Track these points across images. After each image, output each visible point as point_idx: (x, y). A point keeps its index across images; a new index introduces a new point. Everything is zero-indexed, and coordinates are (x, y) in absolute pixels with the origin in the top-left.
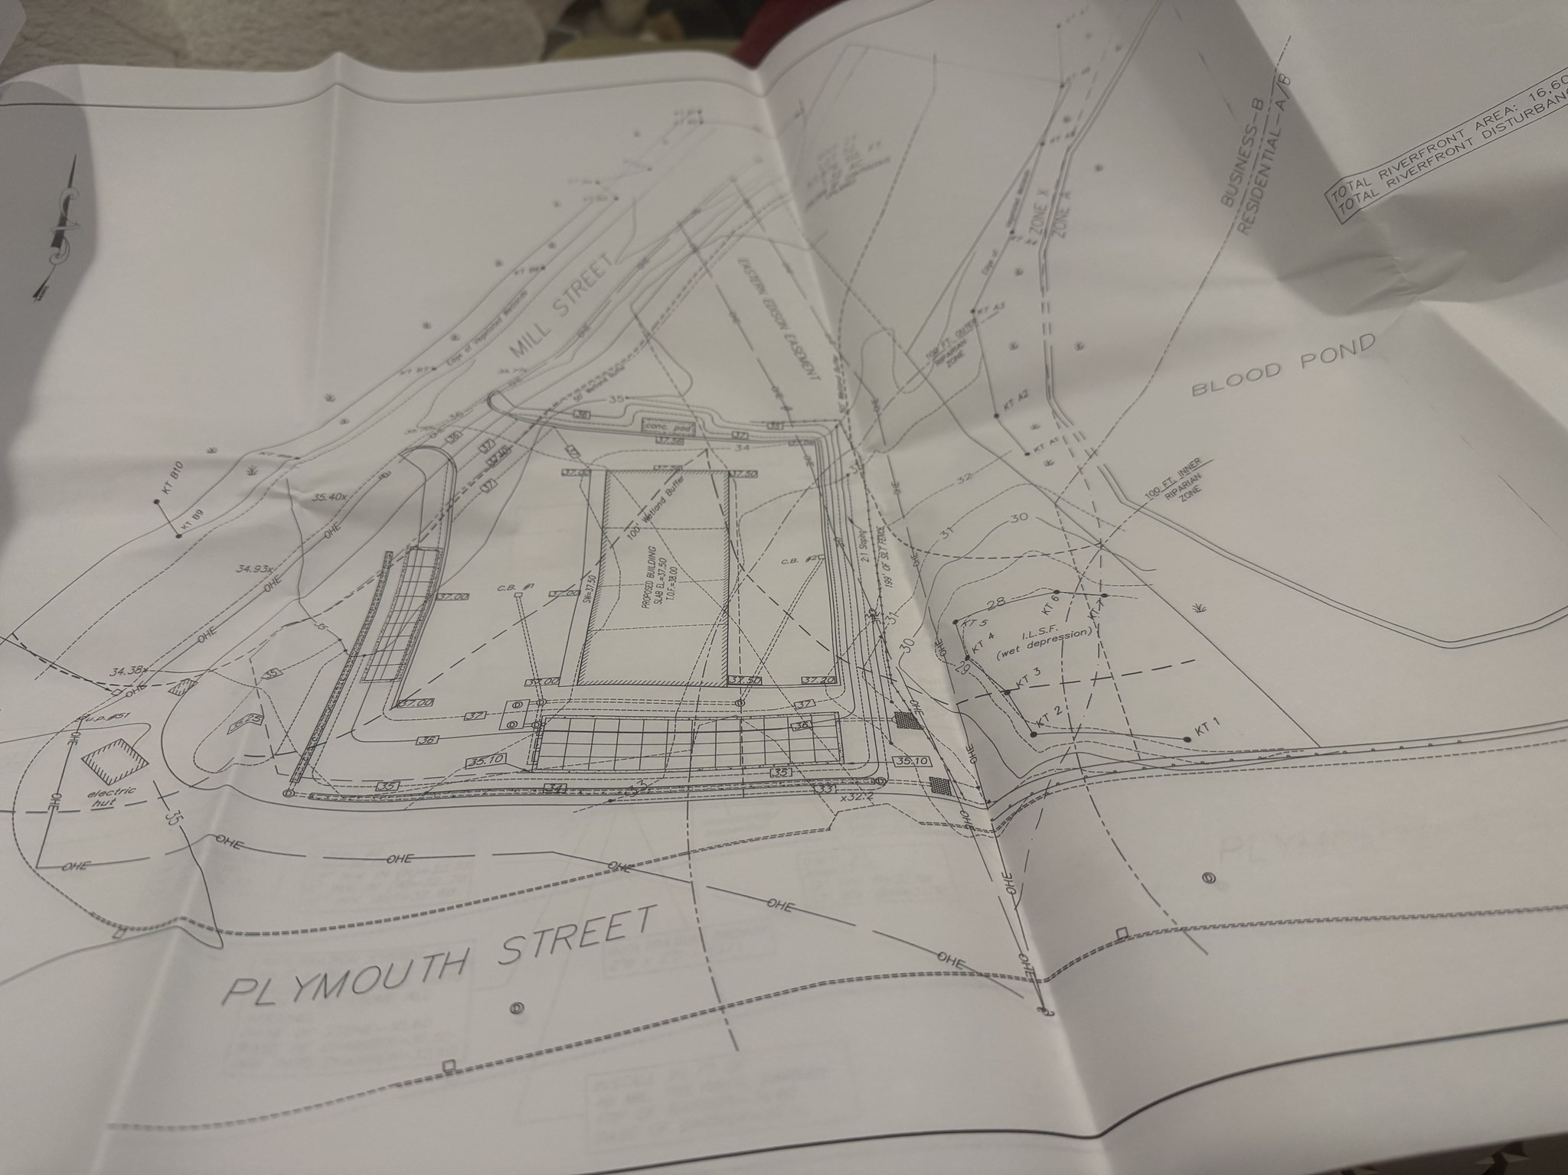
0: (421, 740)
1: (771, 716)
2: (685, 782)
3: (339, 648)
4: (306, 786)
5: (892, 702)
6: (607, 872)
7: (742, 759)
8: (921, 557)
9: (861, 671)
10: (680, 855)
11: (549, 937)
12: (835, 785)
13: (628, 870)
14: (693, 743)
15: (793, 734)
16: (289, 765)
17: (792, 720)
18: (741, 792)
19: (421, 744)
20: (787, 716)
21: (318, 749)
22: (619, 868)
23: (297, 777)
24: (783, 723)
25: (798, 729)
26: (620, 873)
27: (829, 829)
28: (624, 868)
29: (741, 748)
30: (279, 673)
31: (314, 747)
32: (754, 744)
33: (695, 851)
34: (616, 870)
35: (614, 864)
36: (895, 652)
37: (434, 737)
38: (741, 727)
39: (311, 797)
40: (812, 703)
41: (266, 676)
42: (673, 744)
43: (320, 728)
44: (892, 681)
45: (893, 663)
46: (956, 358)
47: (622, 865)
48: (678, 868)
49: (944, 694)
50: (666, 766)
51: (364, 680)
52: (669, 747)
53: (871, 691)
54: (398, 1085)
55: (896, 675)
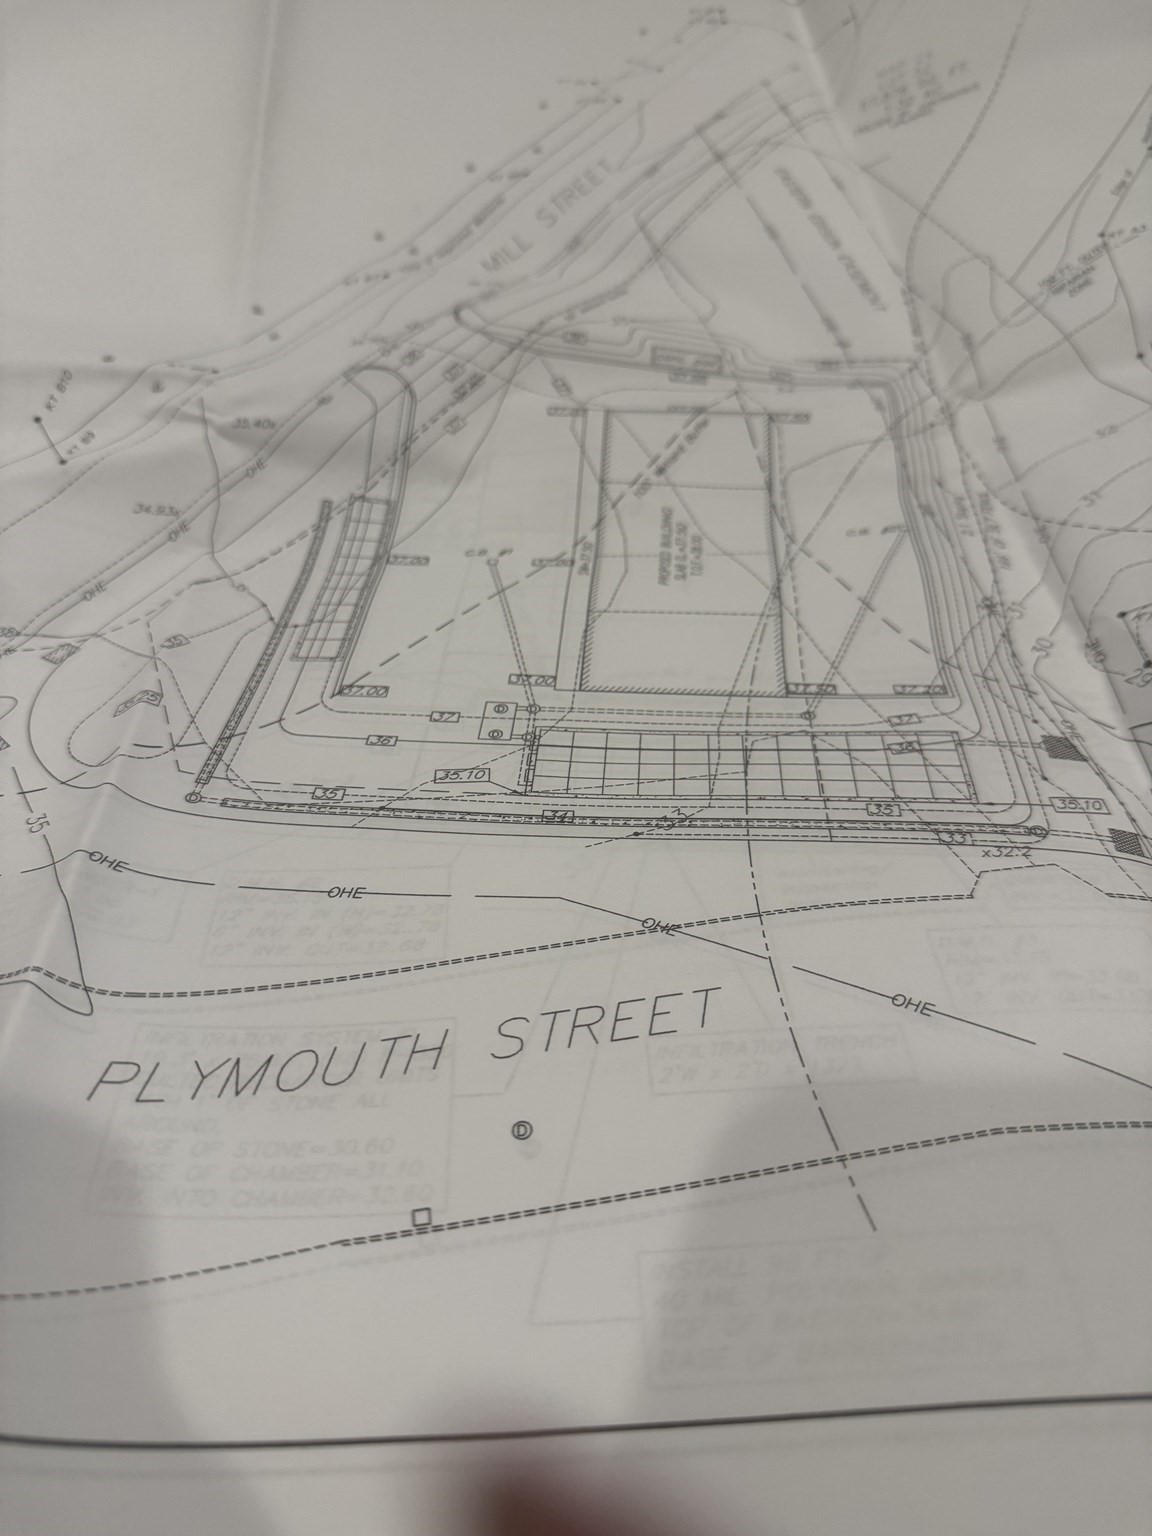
0: (374, 740)
1: (856, 734)
2: (741, 814)
3: (262, 615)
4: (218, 789)
5: (1035, 722)
6: (641, 933)
7: (821, 788)
8: (1053, 529)
9: (980, 680)
10: (748, 916)
11: (564, 1023)
12: (970, 833)
13: (671, 932)
14: (746, 764)
15: (894, 759)
16: (195, 758)
17: (889, 740)
18: (826, 833)
19: (372, 744)
20: (882, 734)
21: (235, 741)
22: (659, 929)
23: (205, 776)
24: (875, 742)
25: (900, 752)
26: (660, 935)
27: (971, 896)
28: (666, 929)
29: (819, 773)
30: (184, 642)
31: (230, 737)
32: (836, 768)
33: (768, 913)
34: (653, 930)
35: (650, 922)
36: (1028, 657)
37: (391, 737)
38: (814, 746)
39: (224, 803)
40: (915, 719)
41: (167, 644)
42: (718, 764)
43: (237, 714)
44: (1031, 694)
45: (1028, 669)
46: (1080, 287)
47: (663, 924)
48: (747, 935)
49: (1110, 716)
50: (711, 791)
51: (295, 657)
52: (713, 768)
53: (1003, 707)
54: (345, 1243)
55: (1035, 686)
